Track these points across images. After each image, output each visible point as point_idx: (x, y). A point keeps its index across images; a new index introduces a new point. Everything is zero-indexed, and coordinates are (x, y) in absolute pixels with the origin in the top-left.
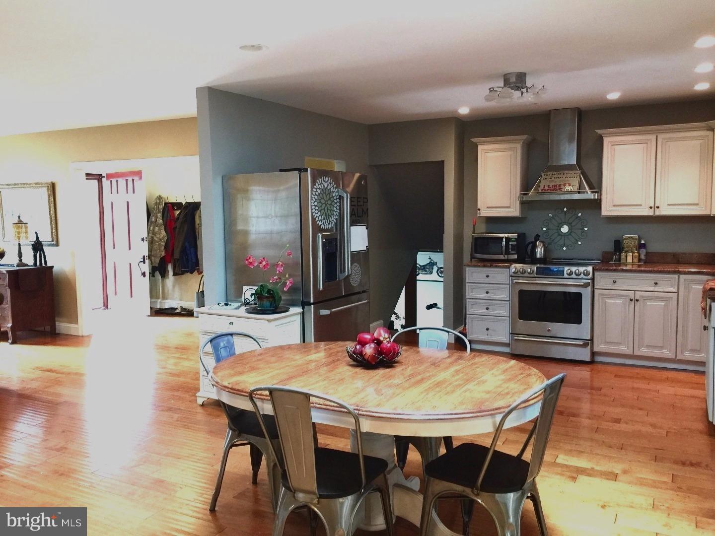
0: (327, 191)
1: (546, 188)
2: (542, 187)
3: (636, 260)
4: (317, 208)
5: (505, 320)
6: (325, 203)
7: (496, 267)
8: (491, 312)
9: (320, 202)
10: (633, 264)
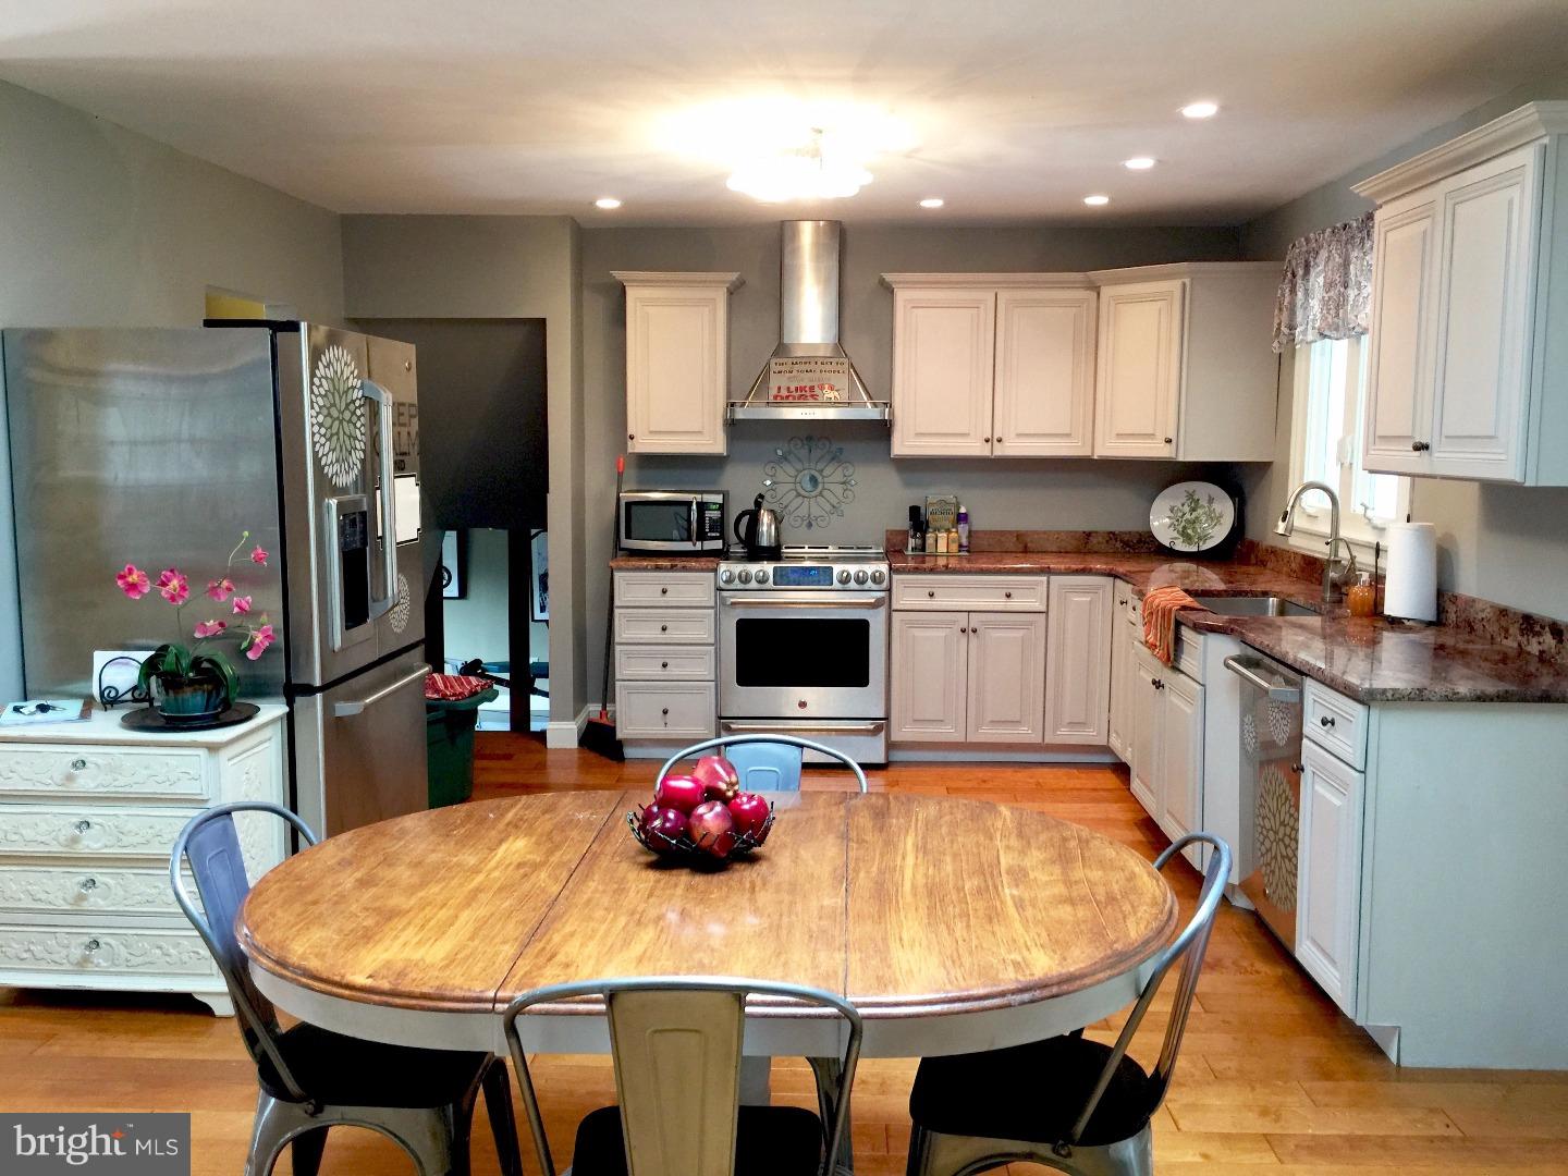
0: (341, 382)
1: (784, 393)
2: (773, 392)
3: (954, 548)
4: (323, 431)
5: (705, 688)
6: (338, 418)
7: (684, 569)
8: (673, 671)
9: (329, 415)
10: (948, 555)
